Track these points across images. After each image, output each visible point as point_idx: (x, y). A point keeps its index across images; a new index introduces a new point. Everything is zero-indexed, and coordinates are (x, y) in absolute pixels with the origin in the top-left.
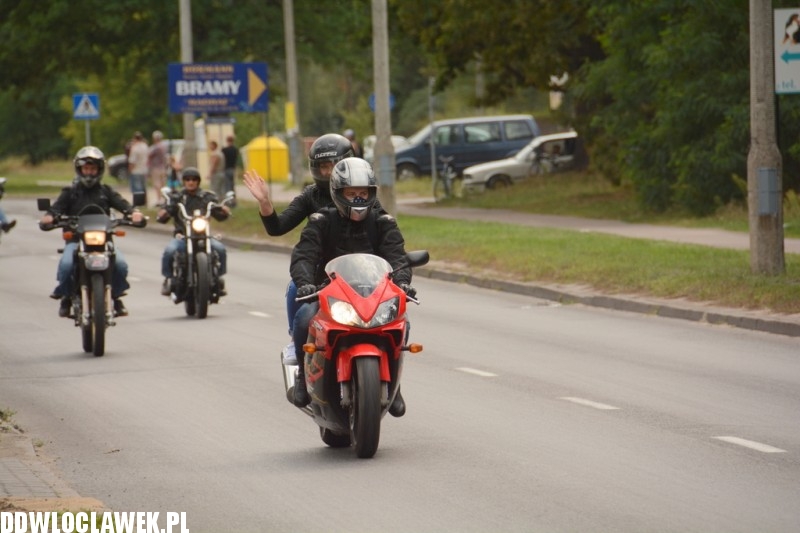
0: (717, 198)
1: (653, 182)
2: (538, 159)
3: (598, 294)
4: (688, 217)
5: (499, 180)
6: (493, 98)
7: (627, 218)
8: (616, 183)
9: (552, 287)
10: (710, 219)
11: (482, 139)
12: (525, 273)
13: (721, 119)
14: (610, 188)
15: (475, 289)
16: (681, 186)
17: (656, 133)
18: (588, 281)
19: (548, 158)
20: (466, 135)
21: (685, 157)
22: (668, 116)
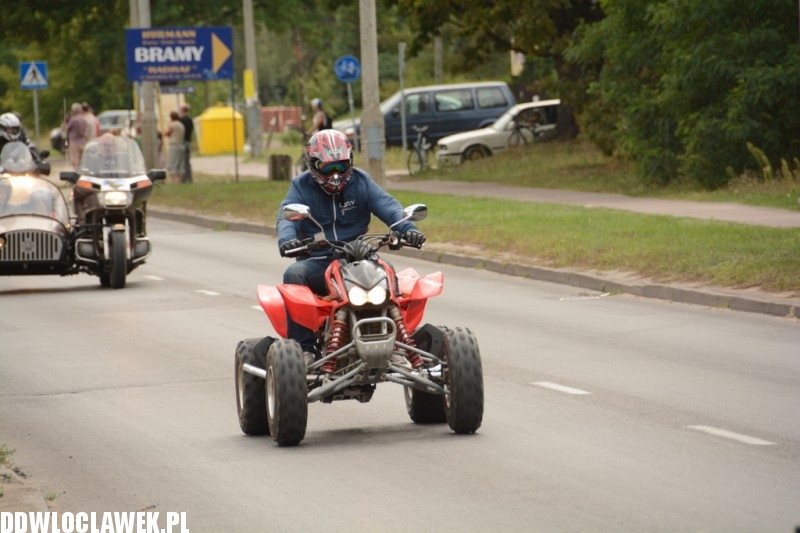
0: (729, 169)
1: (654, 152)
2: (517, 128)
3: (648, 282)
4: (697, 190)
5: (477, 151)
6: (470, 64)
7: (628, 191)
8: (608, 153)
9: (591, 273)
10: (722, 192)
11: (453, 107)
12: (552, 257)
13: (733, 83)
14: (600, 158)
15: (496, 275)
16: (689, 158)
17: (660, 99)
18: (631, 267)
19: (527, 127)
20: (437, 104)
21: (693, 125)
22: (674, 79)
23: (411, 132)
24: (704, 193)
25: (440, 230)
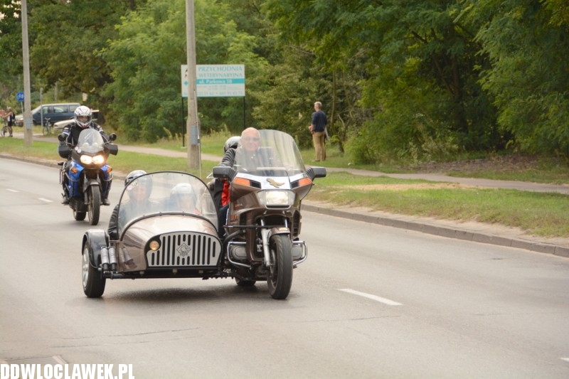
0: (158, 136)
1: (131, 130)
4: (146, 143)
6: (66, 96)
8: (116, 129)
10: (155, 144)
11: (60, 112)
13: (159, 106)
16: (144, 132)
17: (134, 111)
18: (120, 170)
20: (54, 110)
21: (145, 120)
22: (138, 104)
23: (44, 120)
24: (149, 145)
25: (52, 155)
